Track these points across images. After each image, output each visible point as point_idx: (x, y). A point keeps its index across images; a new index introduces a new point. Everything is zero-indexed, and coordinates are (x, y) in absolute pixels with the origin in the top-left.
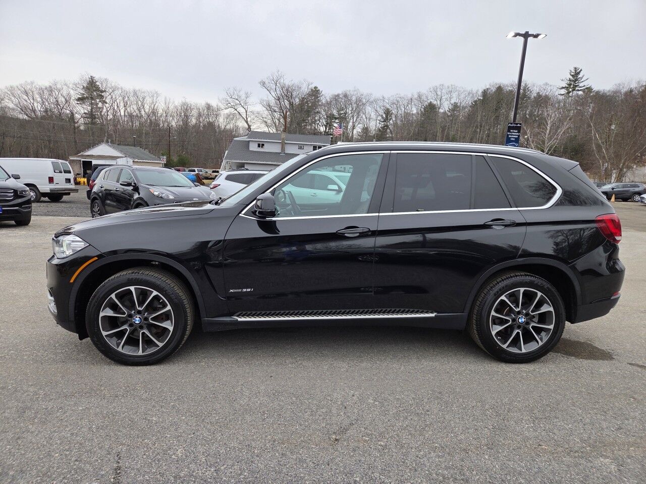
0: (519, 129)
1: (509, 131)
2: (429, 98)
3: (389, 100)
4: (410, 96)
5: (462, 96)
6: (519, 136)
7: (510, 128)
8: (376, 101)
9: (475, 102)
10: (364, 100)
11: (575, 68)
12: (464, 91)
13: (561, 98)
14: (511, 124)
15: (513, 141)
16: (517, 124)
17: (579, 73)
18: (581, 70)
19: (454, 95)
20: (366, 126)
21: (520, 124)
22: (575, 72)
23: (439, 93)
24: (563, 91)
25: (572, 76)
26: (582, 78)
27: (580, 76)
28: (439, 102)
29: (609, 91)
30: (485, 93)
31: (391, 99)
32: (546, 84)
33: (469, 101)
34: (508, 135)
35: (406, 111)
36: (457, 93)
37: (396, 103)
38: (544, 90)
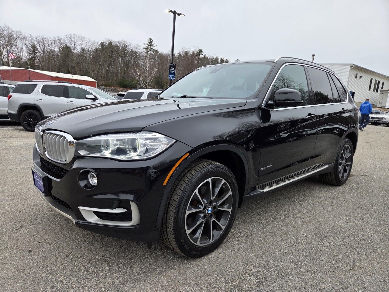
0: (174, 67)
1: (170, 68)
2: (66, 41)
3: (36, 39)
4: (52, 38)
5: (89, 44)
6: (175, 71)
7: (171, 66)
8: (25, 38)
9: (96, 49)
10: (15, 36)
11: (150, 38)
12: (90, 41)
13: (143, 54)
14: (171, 64)
15: (172, 74)
16: (174, 64)
17: (152, 41)
18: (153, 40)
19: (84, 43)
20: (18, 55)
21: (175, 65)
22: (150, 41)
23: (73, 40)
24: (145, 51)
25: (149, 42)
26: (153, 44)
27: (153, 43)
28: (73, 46)
29: (165, 54)
30: (102, 44)
31: (38, 38)
32: (137, 45)
33: (93, 48)
34: (170, 70)
35: (50, 48)
36: (85, 42)
37: (42, 42)
38: (137, 48)
